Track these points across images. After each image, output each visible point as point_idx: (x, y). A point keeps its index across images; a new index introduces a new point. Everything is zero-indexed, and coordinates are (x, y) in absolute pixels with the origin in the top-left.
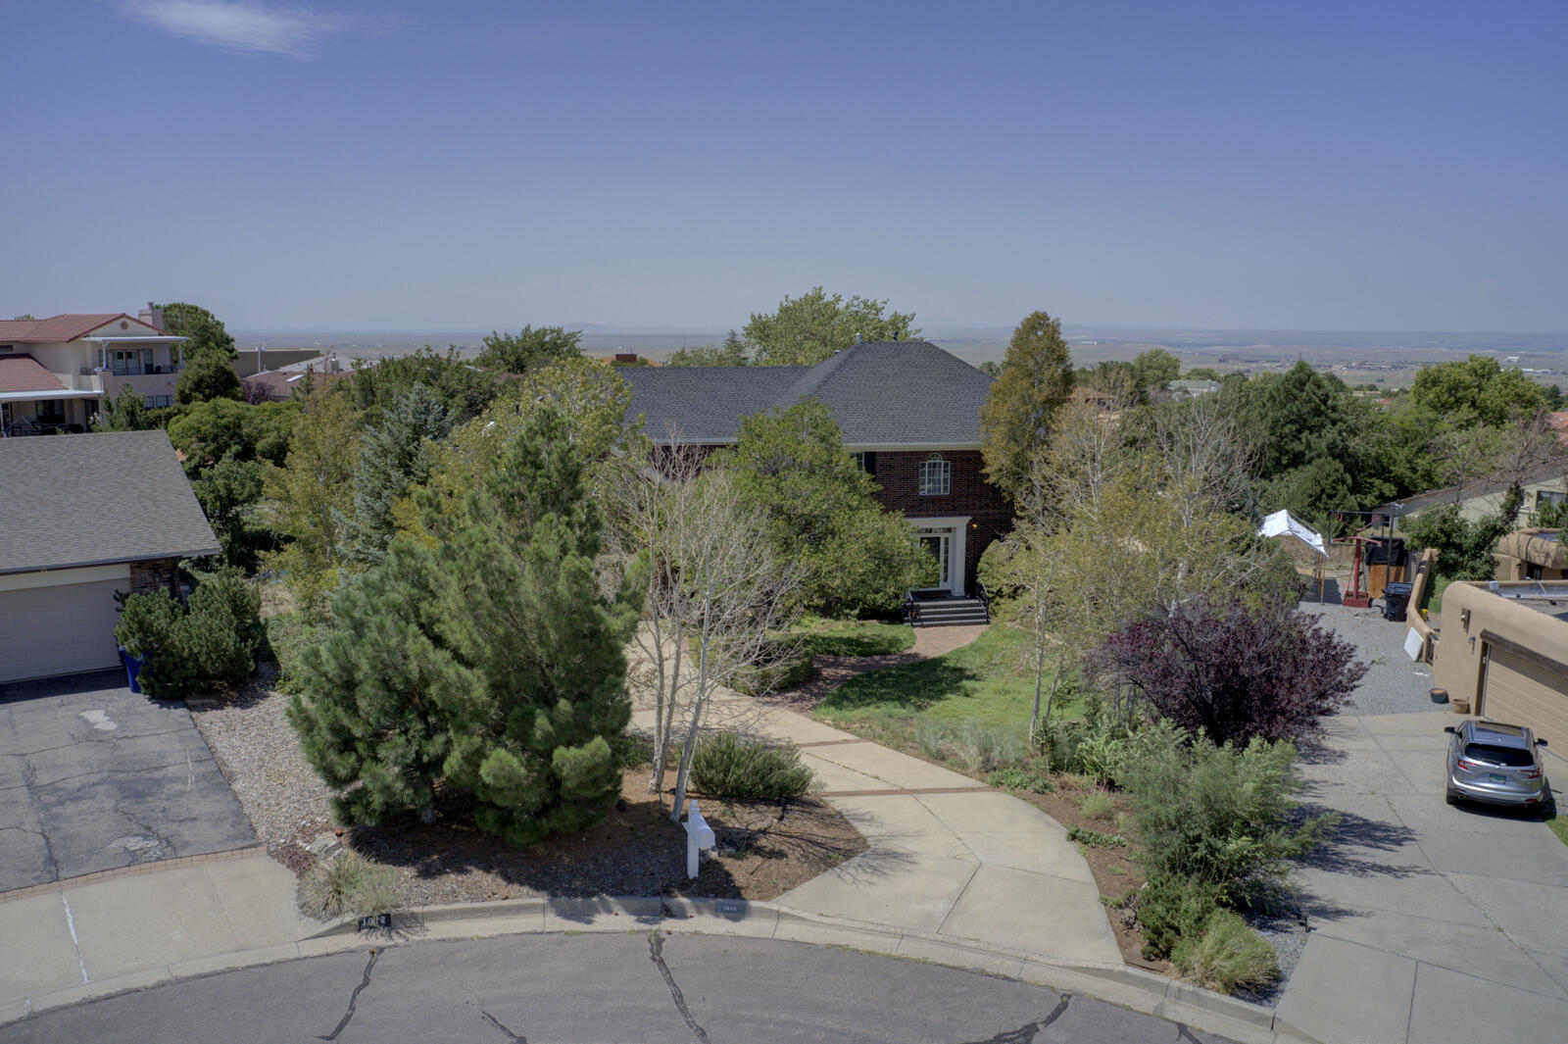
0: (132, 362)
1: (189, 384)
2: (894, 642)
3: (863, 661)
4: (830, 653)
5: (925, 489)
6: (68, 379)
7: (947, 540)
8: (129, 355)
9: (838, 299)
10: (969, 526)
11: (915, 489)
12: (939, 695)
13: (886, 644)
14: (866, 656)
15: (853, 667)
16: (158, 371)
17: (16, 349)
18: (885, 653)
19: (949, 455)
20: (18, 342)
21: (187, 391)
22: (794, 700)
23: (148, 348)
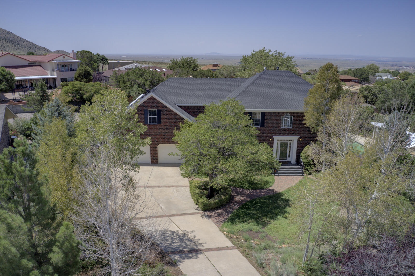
0: (66, 68)
1: (77, 75)
2: (267, 183)
3: (252, 192)
4: (241, 187)
5: (283, 126)
6: (48, 72)
7: (290, 143)
8: (66, 66)
9: (270, 51)
10: (298, 139)
11: (279, 126)
12: (274, 216)
13: (263, 184)
14: (254, 190)
15: (248, 196)
16: (74, 70)
17: (37, 64)
18: (262, 188)
19: (292, 114)
20: (37, 61)
21: (77, 77)
22: (219, 215)
23: (71, 64)
